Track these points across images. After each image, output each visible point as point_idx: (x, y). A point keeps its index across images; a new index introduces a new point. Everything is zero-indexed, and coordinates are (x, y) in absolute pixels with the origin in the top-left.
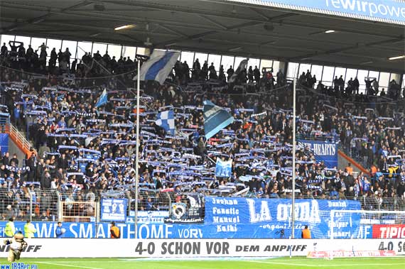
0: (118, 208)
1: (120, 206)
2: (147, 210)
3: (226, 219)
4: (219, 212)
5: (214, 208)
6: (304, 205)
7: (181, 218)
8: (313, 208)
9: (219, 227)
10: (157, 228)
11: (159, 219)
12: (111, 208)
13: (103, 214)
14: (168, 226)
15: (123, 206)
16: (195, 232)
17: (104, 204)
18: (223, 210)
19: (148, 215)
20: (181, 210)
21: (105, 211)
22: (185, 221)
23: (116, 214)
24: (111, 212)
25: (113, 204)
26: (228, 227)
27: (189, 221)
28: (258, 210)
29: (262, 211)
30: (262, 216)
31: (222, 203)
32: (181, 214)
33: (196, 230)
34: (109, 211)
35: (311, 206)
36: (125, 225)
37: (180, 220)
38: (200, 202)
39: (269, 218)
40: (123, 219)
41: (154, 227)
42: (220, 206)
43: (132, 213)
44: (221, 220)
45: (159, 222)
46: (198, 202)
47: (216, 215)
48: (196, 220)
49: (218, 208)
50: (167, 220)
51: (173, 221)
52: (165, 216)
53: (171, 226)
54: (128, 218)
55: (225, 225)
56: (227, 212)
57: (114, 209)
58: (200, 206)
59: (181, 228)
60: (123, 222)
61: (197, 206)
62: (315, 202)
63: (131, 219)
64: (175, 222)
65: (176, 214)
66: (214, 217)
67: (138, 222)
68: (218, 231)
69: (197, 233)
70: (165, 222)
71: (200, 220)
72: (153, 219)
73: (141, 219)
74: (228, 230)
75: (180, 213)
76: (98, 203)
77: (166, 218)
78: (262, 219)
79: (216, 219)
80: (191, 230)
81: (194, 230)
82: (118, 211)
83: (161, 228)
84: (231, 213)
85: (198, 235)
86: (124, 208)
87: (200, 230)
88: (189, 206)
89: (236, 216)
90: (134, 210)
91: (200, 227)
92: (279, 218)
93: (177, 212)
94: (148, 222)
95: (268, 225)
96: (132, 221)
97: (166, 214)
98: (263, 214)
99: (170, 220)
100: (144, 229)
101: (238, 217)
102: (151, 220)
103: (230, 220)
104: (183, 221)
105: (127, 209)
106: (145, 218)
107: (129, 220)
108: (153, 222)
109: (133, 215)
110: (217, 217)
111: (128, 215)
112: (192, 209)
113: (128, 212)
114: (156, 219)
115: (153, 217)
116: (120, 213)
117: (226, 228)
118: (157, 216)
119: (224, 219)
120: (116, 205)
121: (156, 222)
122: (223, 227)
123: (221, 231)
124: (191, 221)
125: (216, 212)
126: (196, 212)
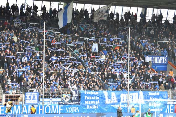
0: (34, 97)
1: (35, 96)
3: (92, 102)
4: (88, 98)
5: (85, 97)
7: (68, 102)
8: (140, 96)
9: (88, 106)
10: (55, 107)
11: (56, 102)
12: (30, 97)
13: (26, 100)
14: (60, 106)
15: (37, 96)
16: (75, 109)
17: (26, 95)
18: (90, 97)
19: (50, 101)
20: (67, 98)
21: (27, 99)
22: (70, 103)
23: (33, 100)
24: (30, 99)
25: (31, 95)
26: (93, 106)
27: (72, 103)
28: (110, 97)
29: (112, 98)
30: (112, 100)
31: (90, 94)
32: (67, 100)
33: (76, 108)
34: (29, 99)
35: (139, 94)
36: (38, 106)
37: (67, 103)
38: (78, 93)
39: (116, 101)
40: (37, 103)
41: (53, 107)
42: (89, 95)
43: (41, 100)
44: (89, 103)
45: (56, 104)
46: (77, 93)
47: (87, 100)
48: (76, 103)
49: (88, 96)
50: (60, 103)
52: (59, 101)
53: (62, 106)
55: (91, 105)
56: (93, 98)
57: (32, 98)
58: (78, 96)
59: (67, 107)
60: (37, 104)
61: (76, 95)
62: (141, 93)
63: (41, 103)
64: (65, 104)
66: (86, 101)
67: (44, 104)
68: (88, 108)
69: (76, 109)
70: (59, 104)
71: (78, 103)
72: (52, 102)
73: (46, 102)
75: (67, 99)
76: (24, 95)
78: (112, 102)
79: (86, 102)
80: (73, 108)
81: (75, 108)
82: (34, 99)
83: (57, 107)
84: (95, 99)
85: (77, 110)
87: (78, 108)
88: (72, 95)
89: (97, 100)
90: (42, 97)
91: (78, 107)
92: (122, 101)
93: (66, 99)
94: (50, 104)
95: (115, 105)
99: (62, 103)
100: (48, 108)
101: (99, 101)
102: (52, 103)
103: (94, 102)
104: (69, 103)
105: (39, 98)
106: (49, 102)
107: (40, 103)
108: (52, 104)
109: (42, 101)
110: (87, 101)
111: (39, 101)
112: (73, 97)
113: (39, 99)
114: (54, 102)
115: (52, 101)
116: (35, 100)
117: (92, 107)
118: (55, 101)
119: (91, 102)
120: (33, 96)
121: (54, 104)
122: (90, 106)
123: (89, 108)
124: (73, 103)
125: (87, 99)
126: (76, 98)
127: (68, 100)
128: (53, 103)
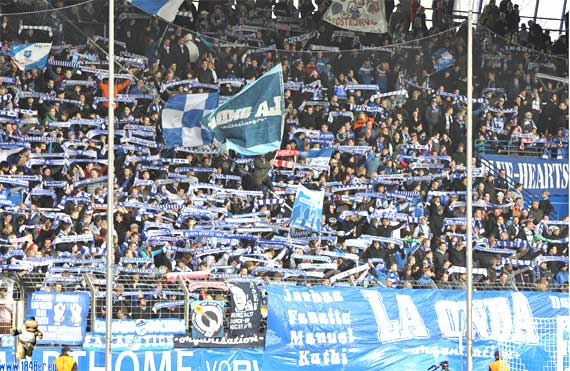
0: (68, 313)
1: (72, 309)
2: (134, 317)
3: (321, 337)
4: (303, 321)
5: (290, 312)
6: (497, 303)
8: (516, 310)
9: (303, 355)
10: (158, 359)
11: (162, 336)
12: (50, 314)
14: (181, 353)
15: (79, 309)
16: (244, 367)
17: (34, 305)
18: (312, 315)
19: (138, 330)
22: (223, 342)
23: (65, 328)
24: (52, 322)
25: (55, 304)
26: (326, 354)
27: (230, 341)
28: (394, 314)
31: (308, 300)
32: (215, 326)
33: (247, 363)
34: (47, 320)
35: (511, 305)
36: (84, 354)
37: (212, 340)
38: (255, 297)
39: (422, 332)
40: (79, 338)
41: (149, 357)
42: (303, 308)
43: (99, 325)
44: (310, 340)
45: (162, 344)
46: (251, 298)
47: (298, 328)
48: (246, 340)
49: (300, 311)
50: (182, 340)
51: (196, 342)
52: (177, 331)
53: (190, 353)
54: (88, 337)
55: (320, 349)
56: (323, 318)
57: (59, 315)
58: (256, 308)
59: (212, 358)
60: (80, 345)
61: (249, 307)
62: (519, 297)
63: (98, 338)
64: (200, 345)
65: (203, 326)
67: (114, 346)
68: (301, 364)
69: (249, 369)
70: (177, 345)
71: (254, 339)
72: (147, 338)
73: (119, 338)
74: (326, 362)
76: (21, 303)
77: (179, 335)
79: (296, 336)
80: (237, 363)
81: (242, 362)
82: (67, 321)
83: (166, 357)
84: (332, 322)
86: (82, 314)
87: (255, 363)
88: (230, 307)
89: (344, 328)
91: (257, 357)
94: (137, 346)
95: (422, 348)
96: (99, 344)
97: (179, 326)
98: (406, 323)
99: (188, 339)
100: (127, 361)
101: (350, 330)
102: (143, 341)
103: (332, 339)
104: (217, 342)
105: (89, 316)
106: (131, 337)
107: (93, 341)
108: (147, 345)
109: (103, 330)
110: (300, 333)
111: (88, 330)
112: (238, 315)
113: (89, 323)
114: (155, 337)
115: (147, 334)
116: (72, 325)
117: (321, 357)
118: (157, 331)
119: (318, 335)
120: (64, 308)
121: (155, 345)
122: (313, 355)
123: (307, 363)
124: (236, 342)
125: (297, 321)
126: (247, 320)
128: (151, 341)
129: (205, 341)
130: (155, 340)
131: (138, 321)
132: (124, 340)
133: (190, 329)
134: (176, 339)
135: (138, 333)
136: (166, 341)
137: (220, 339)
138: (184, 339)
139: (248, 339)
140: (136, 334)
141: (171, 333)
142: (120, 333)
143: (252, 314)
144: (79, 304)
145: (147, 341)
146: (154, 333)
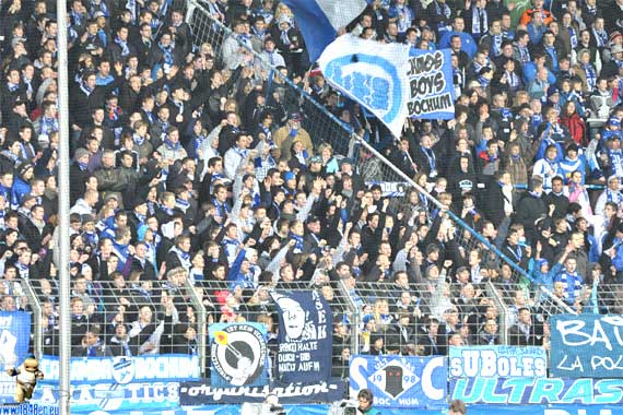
7: (250, 382)
11: (159, 386)
15: (13, 341)
19: (117, 375)
27: (278, 392)
32: (246, 368)
37: (245, 391)
38: (321, 315)
45: (158, 398)
46: (313, 317)
48: (308, 390)
50: (193, 392)
51: (217, 395)
52: (185, 375)
58: (323, 335)
61: (311, 333)
63: (47, 391)
64: (224, 400)
65: (226, 368)
67: (74, 403)
70: (185, 400)
71: (322, 388)
72: (134, 388)
73: (85, 389)
75: (243, 361)
77: (188, 383)
86: (18, 349)
90: (52, 351)
94: (117, 403)
96: (49, 400)
97: (188, 366)
99: (205, 389)
102: (128, 394)
104: (254, 394)
106: (105, 387)
108: (134, 400)
109: (55, 376)
114: (147, 388)
115: (134, 381)
118: (151, 376)
121: (146, 399)
124: (288, 394)
126: (306, 356)
127: (252, 370)
128: (141, 394)
129: (233, 393)
130: (147, 393)
131: (117, 359)
132: (92, 393)
133: (208, 373)
134: (184, 390)
135: (118, 379)
136: (166, 394)
137: (260, 389)
138: (197, 389)
139: (311, 388)
140: (114, 383)
141: (176, 380)
142: (85, 381)
143: (314, 346)
144: (11, 331)
145: (134, 394)
146: (146, 380)
